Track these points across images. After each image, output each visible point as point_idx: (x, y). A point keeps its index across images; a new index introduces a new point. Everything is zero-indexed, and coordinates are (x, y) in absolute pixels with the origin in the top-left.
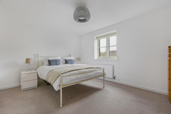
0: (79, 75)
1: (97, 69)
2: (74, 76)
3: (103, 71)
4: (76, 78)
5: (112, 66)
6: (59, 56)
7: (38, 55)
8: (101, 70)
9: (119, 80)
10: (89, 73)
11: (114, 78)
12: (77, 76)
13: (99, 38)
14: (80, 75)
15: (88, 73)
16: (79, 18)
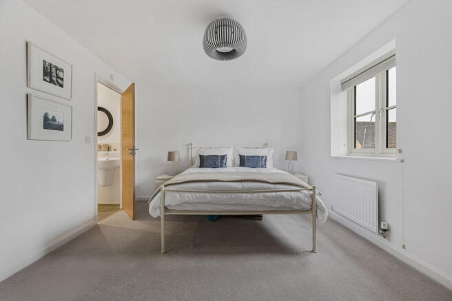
0: (207, 195)
1: (277, 186)
2: (193, 194)
3: (312, 197)
4: (197, 201)
5: (374, 184)
6: (229, 147)
7: (191, 144)
8: (298, 191)
9: (404, 247)
10: (244, 195)
11: (385, 232)
12: (202, 195)
13: (350, 85)
14: (212, 194)
15: (240, 194)
16: (218, 49)
